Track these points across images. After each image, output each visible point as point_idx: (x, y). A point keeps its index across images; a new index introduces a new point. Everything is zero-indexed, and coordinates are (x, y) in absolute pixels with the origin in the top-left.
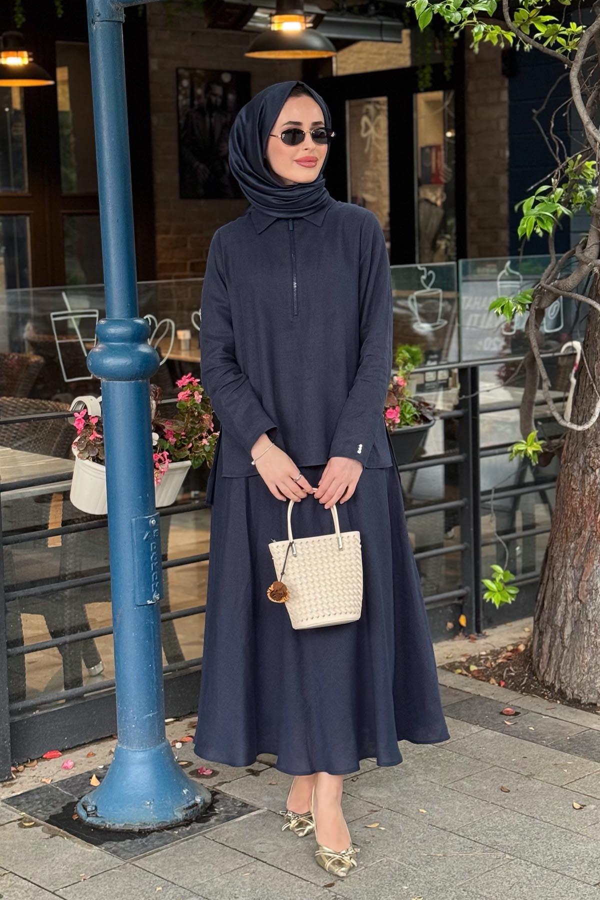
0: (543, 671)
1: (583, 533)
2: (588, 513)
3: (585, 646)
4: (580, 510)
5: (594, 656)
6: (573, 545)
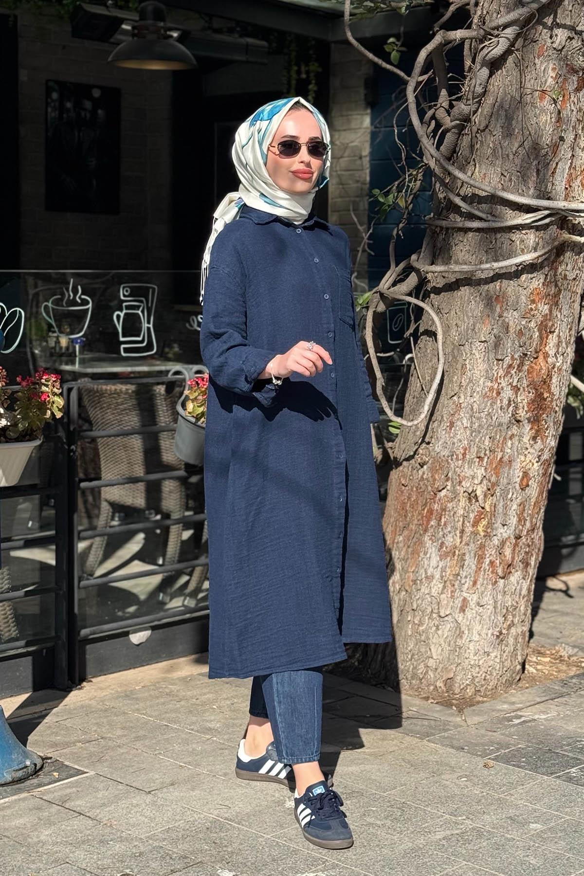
0: (370, 659)
1: (411, 526)
2: (415, 508)
3: (410, 633)
4: (408, 504)
5: (417, 644)
6: (401, 538)
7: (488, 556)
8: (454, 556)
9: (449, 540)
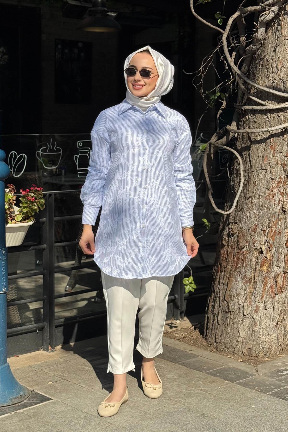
5: (232, 329)
7: (269, 282)
8: (251, 283)
9: (248, 274)
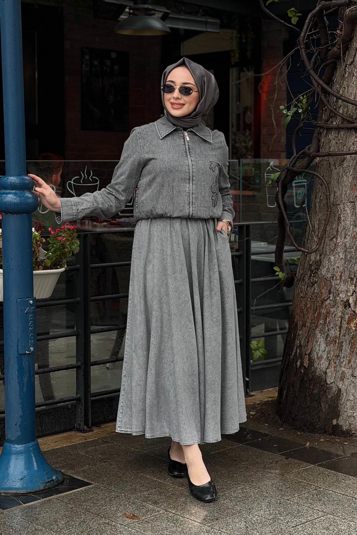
1: (307, 324)
2: (310, 312)
3: (307, 395)
4: (305, 310)
5: (312, 402)
6: (301, 332)
8: (335, 344)
9: (332, 333)
